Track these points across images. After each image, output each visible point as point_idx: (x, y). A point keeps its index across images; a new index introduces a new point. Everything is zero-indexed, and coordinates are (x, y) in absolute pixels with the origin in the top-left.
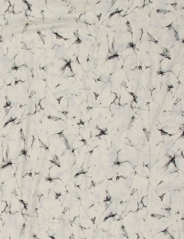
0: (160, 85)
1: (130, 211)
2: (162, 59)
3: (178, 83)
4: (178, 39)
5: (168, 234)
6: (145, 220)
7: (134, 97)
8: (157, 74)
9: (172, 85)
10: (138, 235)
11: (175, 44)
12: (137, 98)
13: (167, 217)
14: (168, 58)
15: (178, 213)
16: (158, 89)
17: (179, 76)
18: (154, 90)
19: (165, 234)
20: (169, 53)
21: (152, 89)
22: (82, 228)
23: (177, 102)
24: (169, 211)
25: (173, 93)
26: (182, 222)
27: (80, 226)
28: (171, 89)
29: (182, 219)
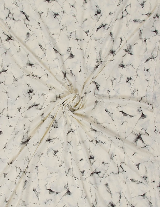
0: (120, 77)
1: (112, 172)
2: (125, 54)
3: (136, 76)
4: (141, 38)
5: (146, 198)
6: (125, 183)
7: (97, 86)
8: (119, 67)
9: (131, 78)
10: (120, 194)
11: (138, 42)
12: (100, 86)
13: (144, 184)
14: (130, 53)
15: (153, 182)
16: (118, 80)
17: (138, 70)
18: (115, 80)
19: (143, 198)
20: (131, 50)
21: (113, 79)
22: (75, 178)
23: (134, 92)
24: (146, 179)
25: (132, 84)
26: (157, 190)
27: (73, 176)
28: (130, 81)
29: (158, 187)
